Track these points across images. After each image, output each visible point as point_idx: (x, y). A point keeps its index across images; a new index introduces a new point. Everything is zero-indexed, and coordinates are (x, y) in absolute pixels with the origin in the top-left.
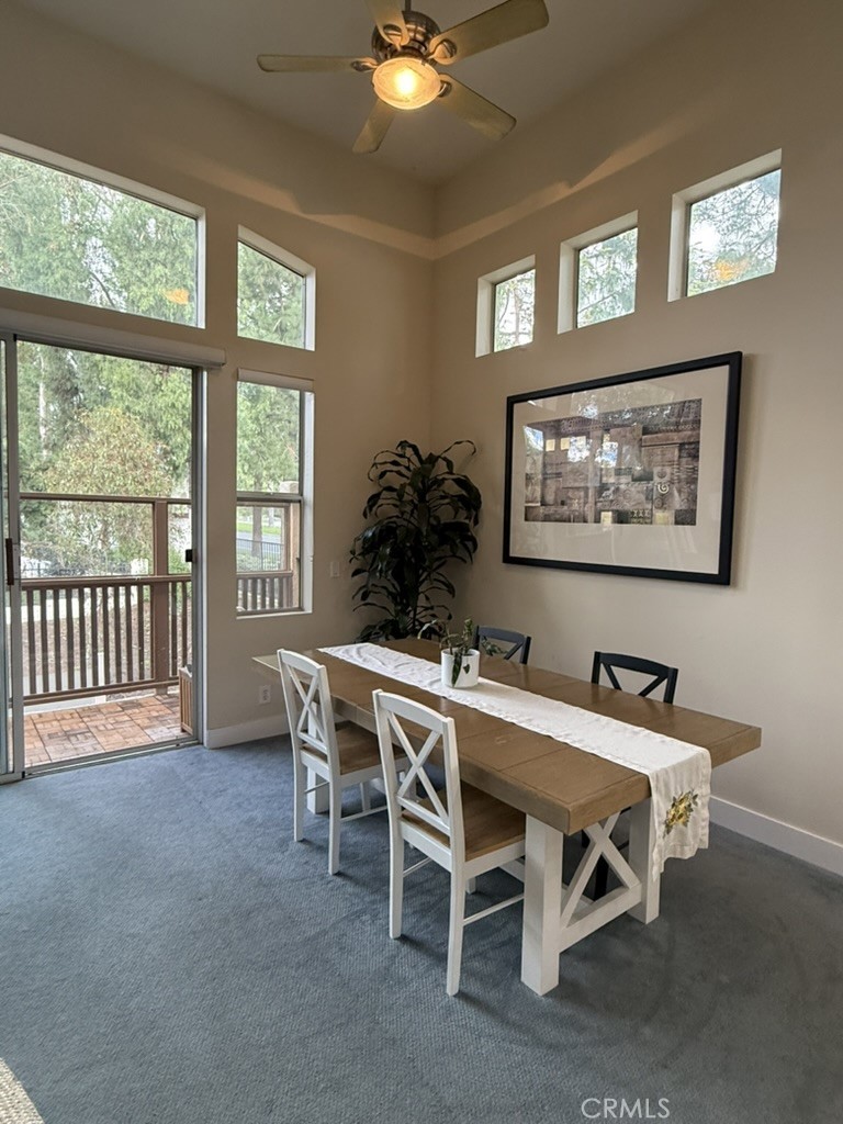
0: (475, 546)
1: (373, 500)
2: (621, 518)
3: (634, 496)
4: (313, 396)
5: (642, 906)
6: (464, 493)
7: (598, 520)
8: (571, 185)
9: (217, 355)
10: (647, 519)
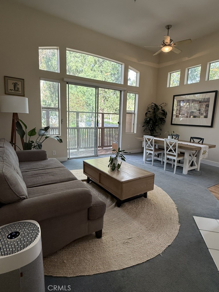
0: (165, 122)
1: (146, 114)
2: (195, 117)
3: (197, 113)
4: (138, 95)
5: (197, 169)
6: (163, 112)
7: (190, 117)
8: (189, 58)
9: (126, 89)
10: (199, 117)
